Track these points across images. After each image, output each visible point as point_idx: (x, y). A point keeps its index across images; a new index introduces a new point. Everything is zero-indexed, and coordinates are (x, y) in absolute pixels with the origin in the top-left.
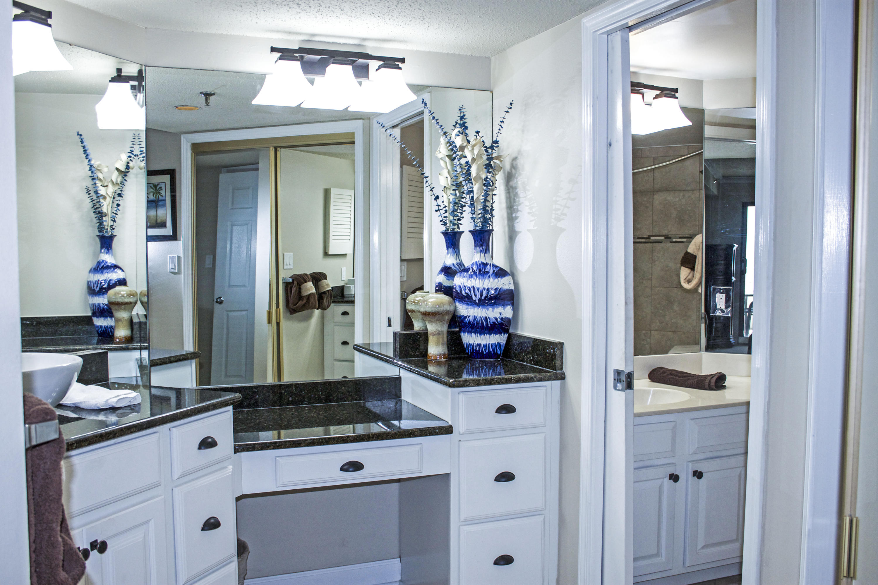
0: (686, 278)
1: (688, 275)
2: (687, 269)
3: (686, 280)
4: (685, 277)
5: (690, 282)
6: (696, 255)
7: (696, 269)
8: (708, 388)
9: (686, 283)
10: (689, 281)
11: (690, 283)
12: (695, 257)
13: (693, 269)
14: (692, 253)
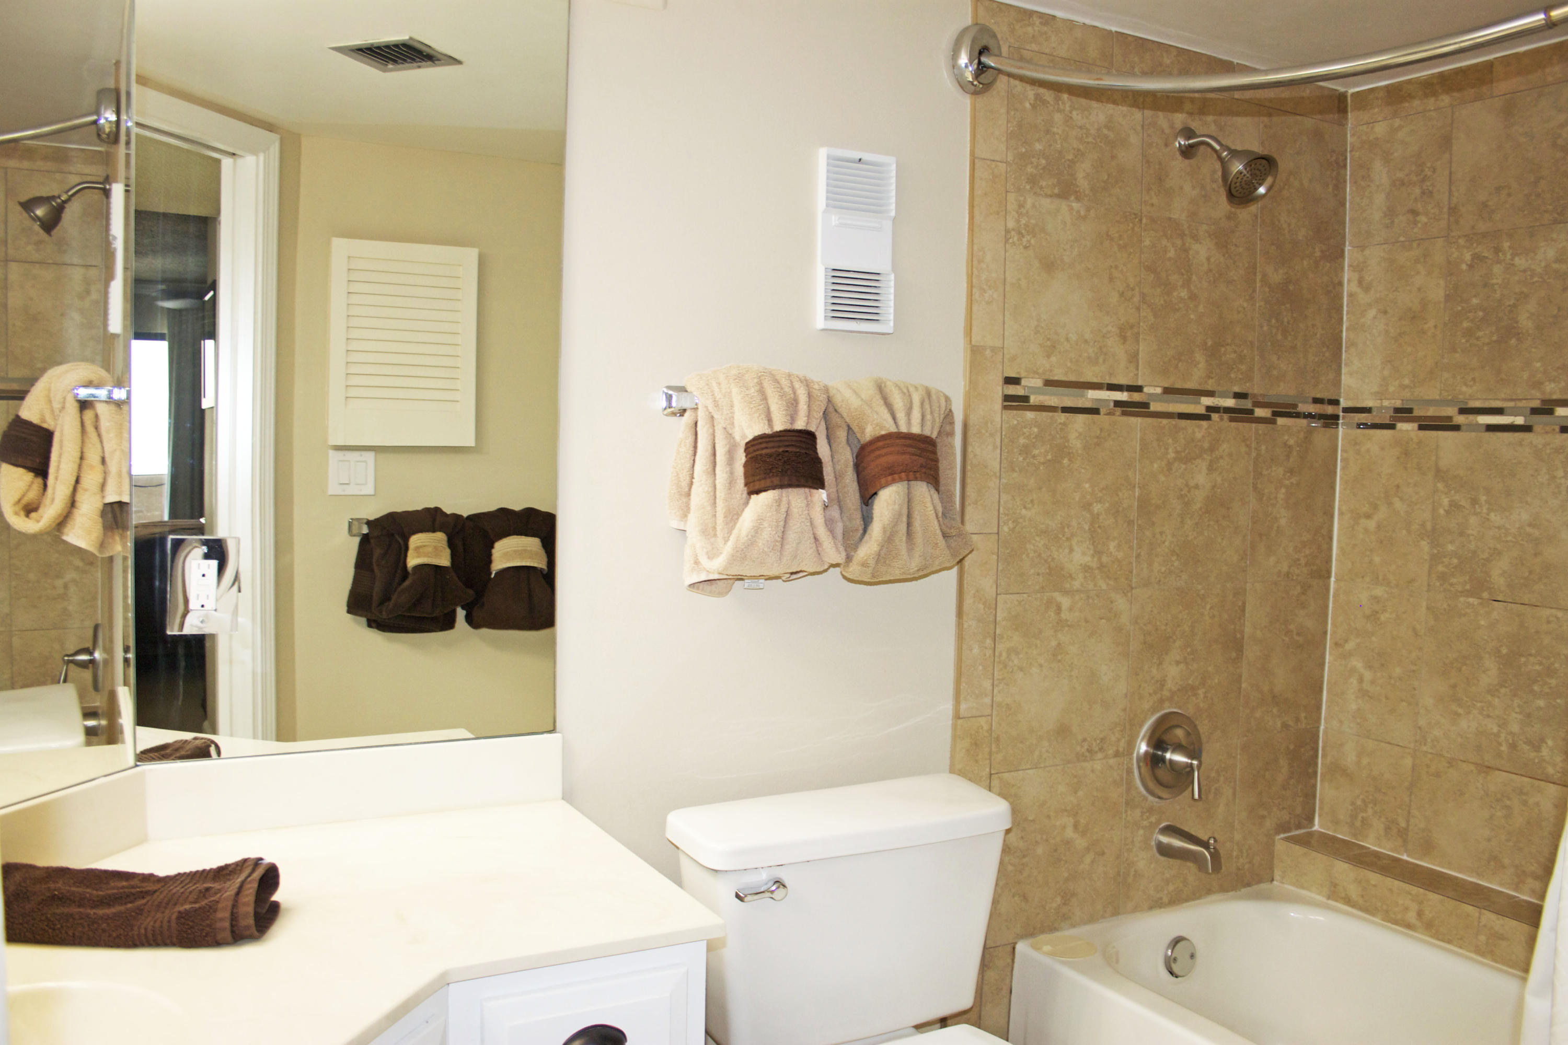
0: (19, 501)
1: (28, 491)
2: (21, 471)
3: (21, 505)
4: (17, 497)
5: (35, 509)
6: (51, 428)
7: (52, 470)
8: (230, 939)
9: (22, 513)
10: (30, 509)
11: (33, 515)
12: (47, 436)
13: (41, 471)
14: (35, 420)
